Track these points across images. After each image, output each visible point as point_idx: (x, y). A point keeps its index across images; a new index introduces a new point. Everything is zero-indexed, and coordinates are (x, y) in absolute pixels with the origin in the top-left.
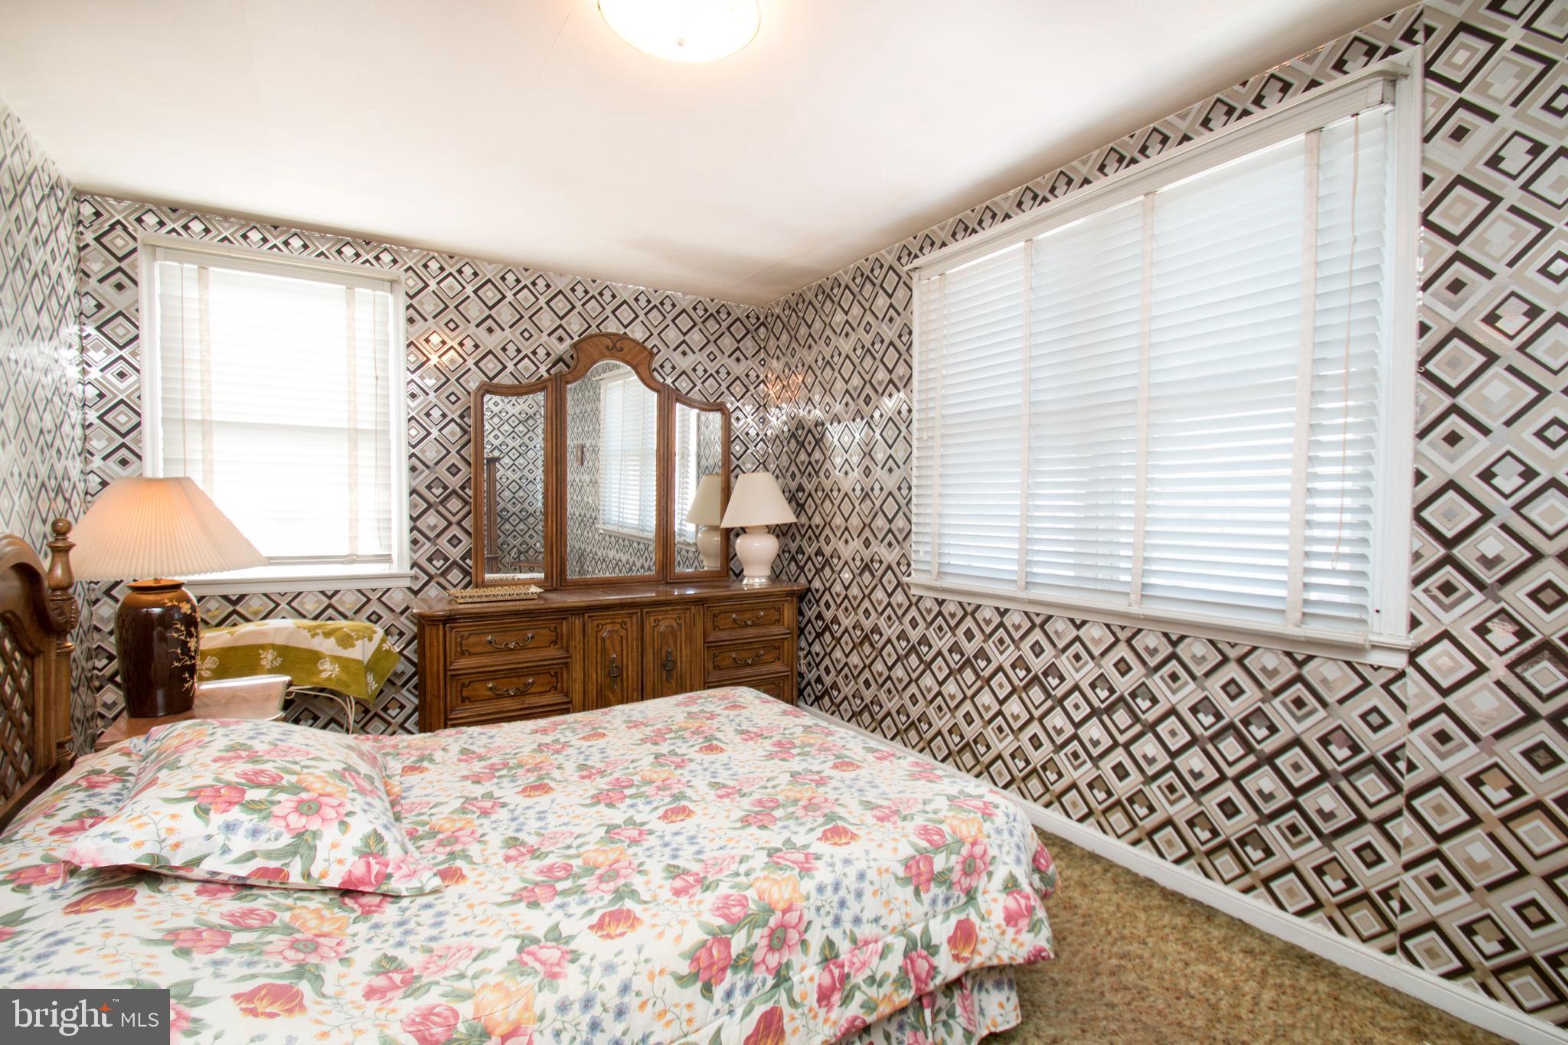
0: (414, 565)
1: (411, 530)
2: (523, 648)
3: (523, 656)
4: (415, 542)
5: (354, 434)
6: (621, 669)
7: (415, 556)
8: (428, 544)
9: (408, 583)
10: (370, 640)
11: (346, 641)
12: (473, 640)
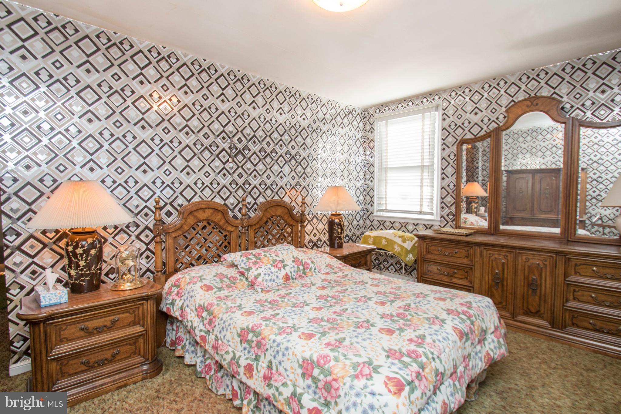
0: (442, 217)
1: (441, 203)
2: (452, 256)
3: (452, 259)
4: (443, 208)
5: (422, 168)
6: (502, 280)
7: (442, 213)
8: (447, 209)
9: (439, 223)
10: (411, 241)
11: (404, 241)
12: (433, 248)
